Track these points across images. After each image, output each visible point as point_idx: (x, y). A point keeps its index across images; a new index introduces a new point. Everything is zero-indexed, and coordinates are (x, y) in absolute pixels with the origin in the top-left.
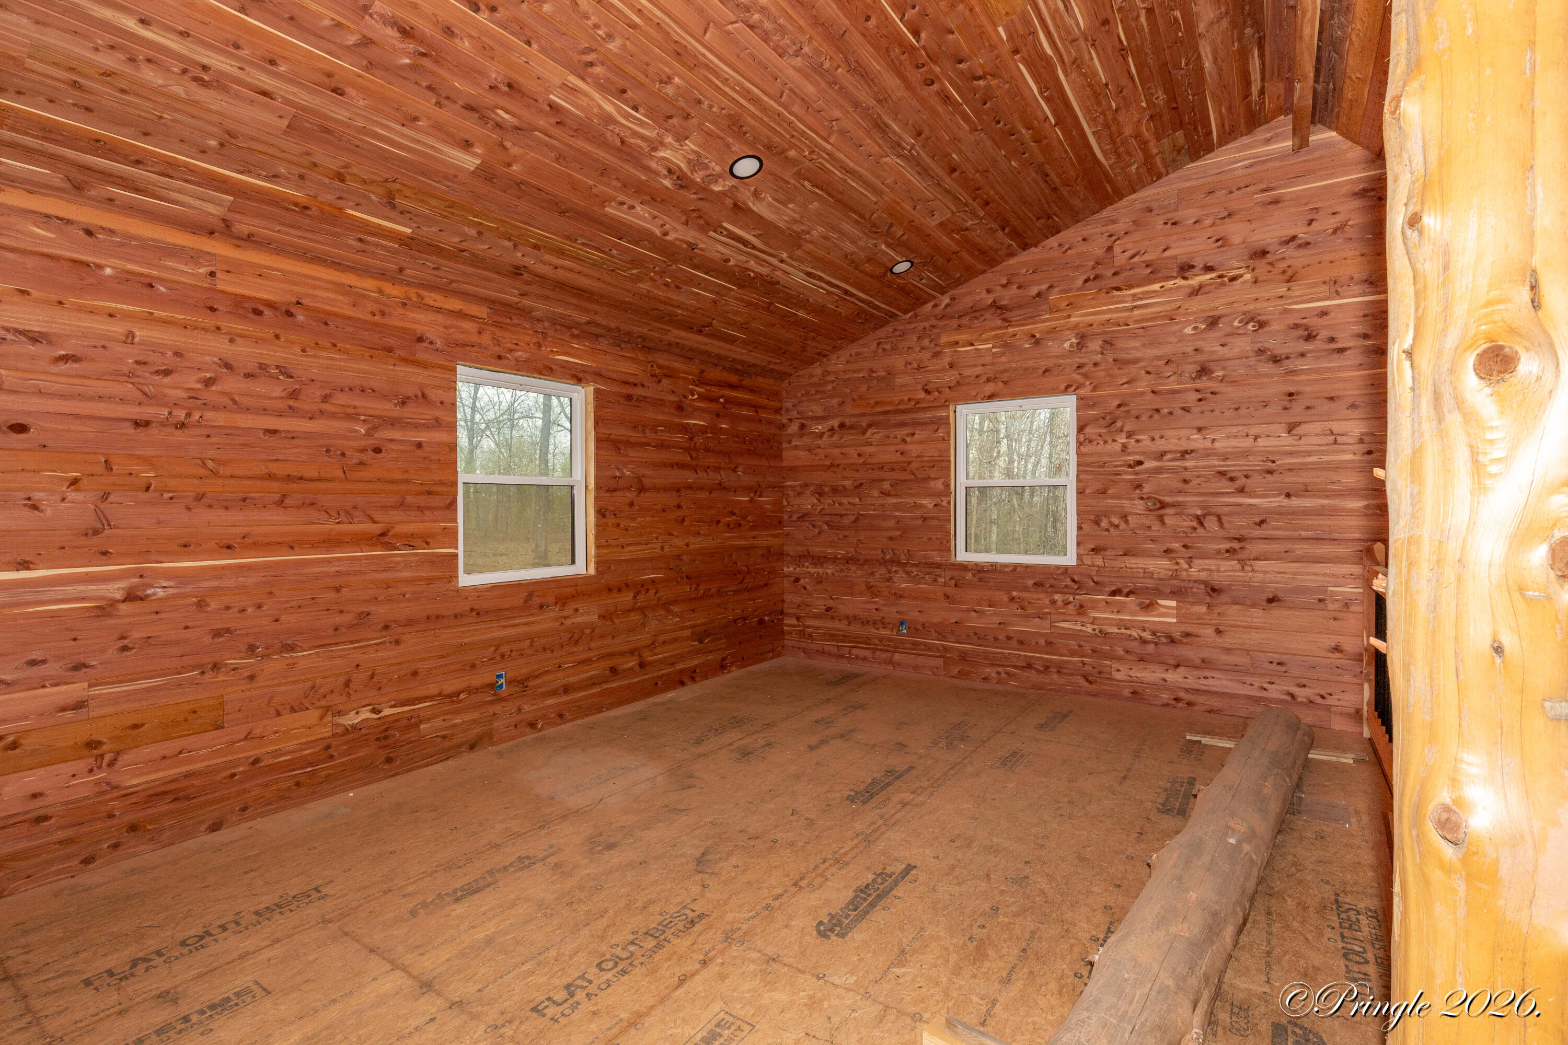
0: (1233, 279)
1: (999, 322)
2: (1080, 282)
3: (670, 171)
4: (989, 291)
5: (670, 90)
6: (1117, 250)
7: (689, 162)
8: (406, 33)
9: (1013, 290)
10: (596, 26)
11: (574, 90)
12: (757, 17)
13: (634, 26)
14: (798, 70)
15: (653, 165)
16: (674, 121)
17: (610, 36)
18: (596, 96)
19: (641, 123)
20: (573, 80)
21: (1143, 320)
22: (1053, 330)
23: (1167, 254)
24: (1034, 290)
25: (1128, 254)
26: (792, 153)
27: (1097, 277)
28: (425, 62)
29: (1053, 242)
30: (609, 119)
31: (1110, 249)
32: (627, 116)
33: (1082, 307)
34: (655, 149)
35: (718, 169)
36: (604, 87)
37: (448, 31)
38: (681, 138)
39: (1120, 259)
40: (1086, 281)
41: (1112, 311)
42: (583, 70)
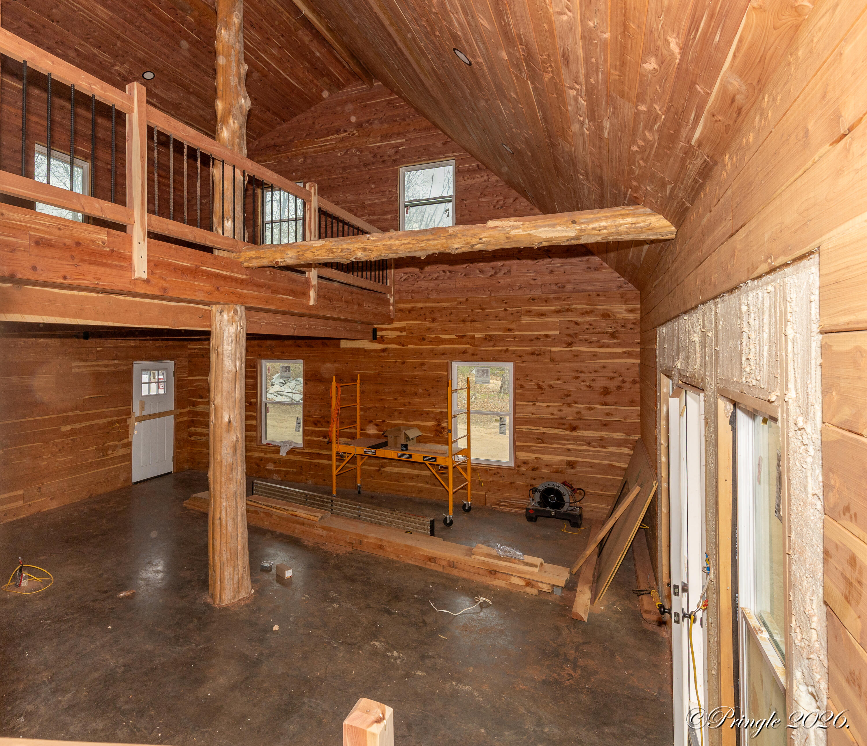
0: (353, 135)
1: (276, 152)
2: (304, 135)
3: (119, 74)
4: (273, 139)
5: (116, 48)
6: (317, 123)
7: (126, 72)
8: (31, 26)
9: (281, 139)
10: (90, 28)
11: (83, 45)
12: (142, 29)
13: (102, 29)
14: (161, 45)
15: (113, 71)
16: (119, 57)
17: (94, 31)
18: (91, 48)
19: (107, 57)
20: (83, 42)
21: (326, 151)
22: (295, 155)
23: (333, 125)
24: (289, 138)
25: (320, 125)
26: (165, 72)
27: (310, 133)
28: (36, 34)
29: (295, 119)
30: (95, 55)
31: (314, 123)
32: (102, 55)
33: (305, 146)
34: (113, 66)
35: (137, 75)
36: (93, 46)
37: (44, 27)
38: (122, 63)
39: (317, 127)
40: (306, 135)
41: (315, 147)
42: (87, 40)
